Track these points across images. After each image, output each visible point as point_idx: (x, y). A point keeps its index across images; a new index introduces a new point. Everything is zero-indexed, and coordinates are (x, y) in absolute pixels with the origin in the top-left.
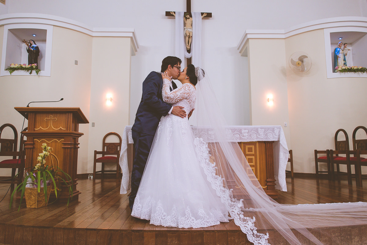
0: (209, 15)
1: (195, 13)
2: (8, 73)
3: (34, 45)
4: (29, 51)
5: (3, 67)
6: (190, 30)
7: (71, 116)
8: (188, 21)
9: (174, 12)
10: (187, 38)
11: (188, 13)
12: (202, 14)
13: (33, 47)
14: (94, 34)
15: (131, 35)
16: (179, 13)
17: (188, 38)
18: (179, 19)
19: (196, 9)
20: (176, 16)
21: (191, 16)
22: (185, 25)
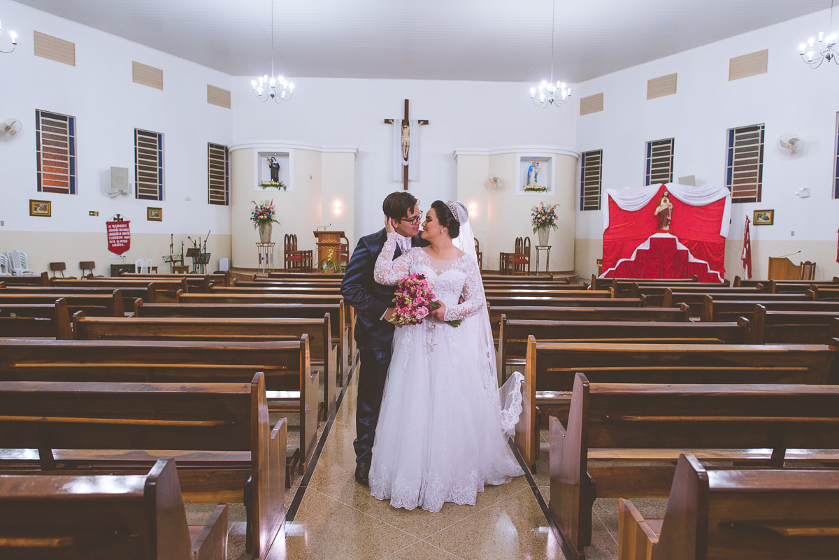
0: (426, 122)
1: (412, 121)
2: (261, 188)
3: (274, 162)
4: (271, 167)
5: (256, 184)
6: (408, 140)
7: (339, 235)
8: (406, 131)
9: (393, 120)
10: (404, 148)
11: (406, 122)
12: (419, 121)
13: (274, 164)
14: (323, 150)
15: (355, 151)
16: (398, 120)
17: (406, 148)
18: (397, 126)
19: (413, 117)
20: (395, 123)
21: (408, 125)
22: (402, 133)
